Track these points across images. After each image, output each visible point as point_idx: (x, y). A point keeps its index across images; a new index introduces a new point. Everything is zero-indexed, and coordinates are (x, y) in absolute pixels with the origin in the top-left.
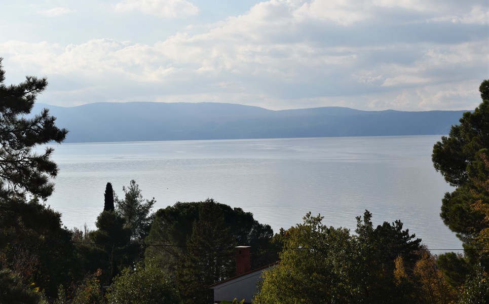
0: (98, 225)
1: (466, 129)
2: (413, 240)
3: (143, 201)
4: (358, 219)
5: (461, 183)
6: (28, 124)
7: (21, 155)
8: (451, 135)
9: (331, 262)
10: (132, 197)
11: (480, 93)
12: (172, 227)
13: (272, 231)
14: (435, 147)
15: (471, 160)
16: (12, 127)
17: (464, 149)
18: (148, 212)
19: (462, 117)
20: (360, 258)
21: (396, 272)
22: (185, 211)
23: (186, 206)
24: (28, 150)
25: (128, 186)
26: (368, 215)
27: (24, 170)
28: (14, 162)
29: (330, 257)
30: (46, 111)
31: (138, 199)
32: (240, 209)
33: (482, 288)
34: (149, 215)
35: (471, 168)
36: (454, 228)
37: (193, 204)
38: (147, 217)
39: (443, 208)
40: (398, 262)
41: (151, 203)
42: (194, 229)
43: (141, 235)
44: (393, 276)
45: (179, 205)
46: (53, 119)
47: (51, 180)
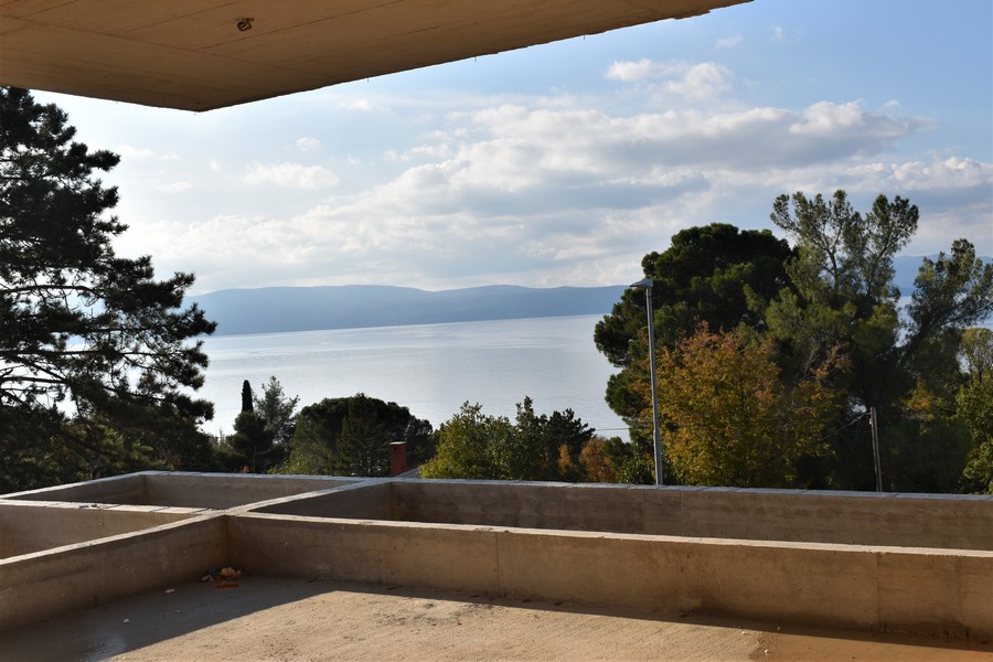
0: (236, 428)
1: (628, 306)
2: (586, 429)
3: (285, 399)
4: (518, 406)
5: (626, 363)
6: (179, 317)
7: (173, 348)
8: (613, 313)
9: (491, 452)
10: (273, 395)
11: (642, 268)
12: (320, 425)
13: (431, 427)
14: (597, 326)
15: (634, 339)
16: (164, 322)
17: (627, 328)
18: (291, 411)
19: (623, 294)
20: (521, 447)
21: (561, 461)
22: (333, 407)
23: (335, 402)
24: (179, 344)
25: (268, 383)
26: (528, 402)
27: (176, 363)
28: (165, 355)
29: (490, 448)
30: (195, 305)
31: (280, 397)
32: (394, 404)
33: (640, 468)
34: (292, 415)
35: (634, 347)
36: (619, 412)
37: (342, 399)
38: (291, 417)
39: (608, 391)
40: (563, 450)
41: (295, 402)
42: (344, 427)
43: (285, 437)
44: (557, 465)
45: (326, 401)
46: (202, 312)
47: (202, 371)
